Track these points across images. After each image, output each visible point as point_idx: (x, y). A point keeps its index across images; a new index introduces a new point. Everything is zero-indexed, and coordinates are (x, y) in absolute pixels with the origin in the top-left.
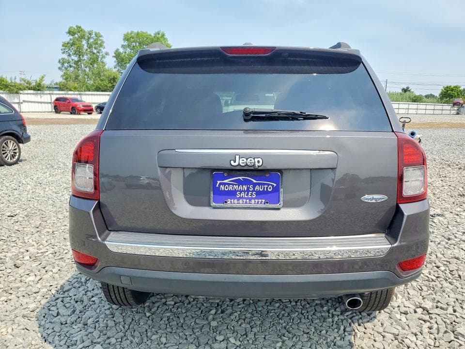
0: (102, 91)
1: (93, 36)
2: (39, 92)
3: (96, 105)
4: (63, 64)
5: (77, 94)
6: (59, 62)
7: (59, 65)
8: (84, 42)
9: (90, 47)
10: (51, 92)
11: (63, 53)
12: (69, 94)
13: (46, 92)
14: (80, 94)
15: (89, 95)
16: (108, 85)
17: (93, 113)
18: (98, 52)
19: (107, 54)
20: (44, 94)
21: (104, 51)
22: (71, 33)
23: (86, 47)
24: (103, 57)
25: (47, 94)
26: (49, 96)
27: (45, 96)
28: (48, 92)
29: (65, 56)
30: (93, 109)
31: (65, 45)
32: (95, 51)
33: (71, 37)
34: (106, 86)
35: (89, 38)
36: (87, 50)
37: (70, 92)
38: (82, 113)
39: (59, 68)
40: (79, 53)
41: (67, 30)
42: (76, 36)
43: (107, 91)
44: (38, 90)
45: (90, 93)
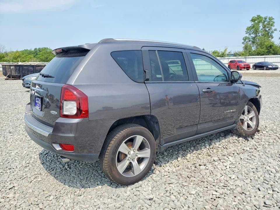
0: (261, 55)
1: (267, 20)
2: (223, 58)
3: (253, 64)
4: (245, 40)
5: (243, 58)
6: (243, 39)
7: (243, 41)
8: (261, 25)
9: (264, 27)
10: (229, 57)
11: (246, 33)
12: (238, 58)
13: (226, 58)
14: (245, 58)
15: (251, 58)
16: (265, 51)
17: (250, 69)
18: (269, 30)
19: (275, 30)
20: (225, 59)
21: (273, 28)
22: (253, 21)
23: (262, 28)
24: (272, 32)
25: (226, 59)
26: (227, 60)
27: (225, 60)
28: (227, 58)
29: (247, 35)
30: (250, 67)
31: (248, 29)
32: (267, 29)
33: (253, 23)
34: (264, 51)
35: (264, 22)
36: (262, 29)
37: (239, 57)
38: (243, 69)
39: (243, 43)
40: (256, 32)
41: (251, 19)
42: (256, 21)
43: (264, 55)
44: (222, 57)
45: (252, 57)
